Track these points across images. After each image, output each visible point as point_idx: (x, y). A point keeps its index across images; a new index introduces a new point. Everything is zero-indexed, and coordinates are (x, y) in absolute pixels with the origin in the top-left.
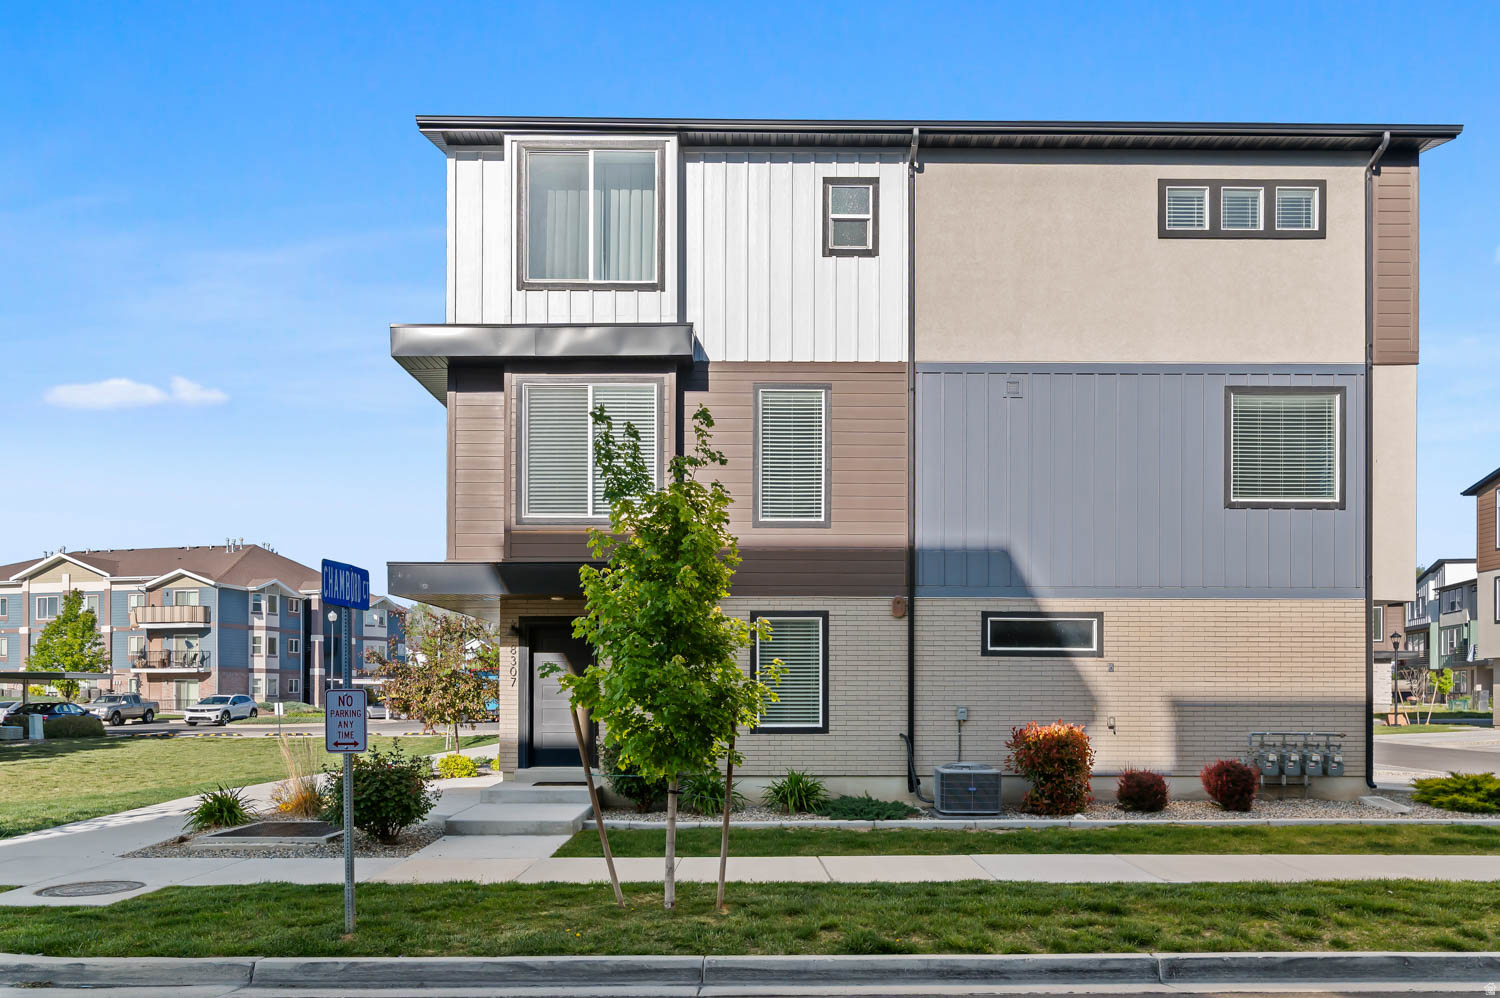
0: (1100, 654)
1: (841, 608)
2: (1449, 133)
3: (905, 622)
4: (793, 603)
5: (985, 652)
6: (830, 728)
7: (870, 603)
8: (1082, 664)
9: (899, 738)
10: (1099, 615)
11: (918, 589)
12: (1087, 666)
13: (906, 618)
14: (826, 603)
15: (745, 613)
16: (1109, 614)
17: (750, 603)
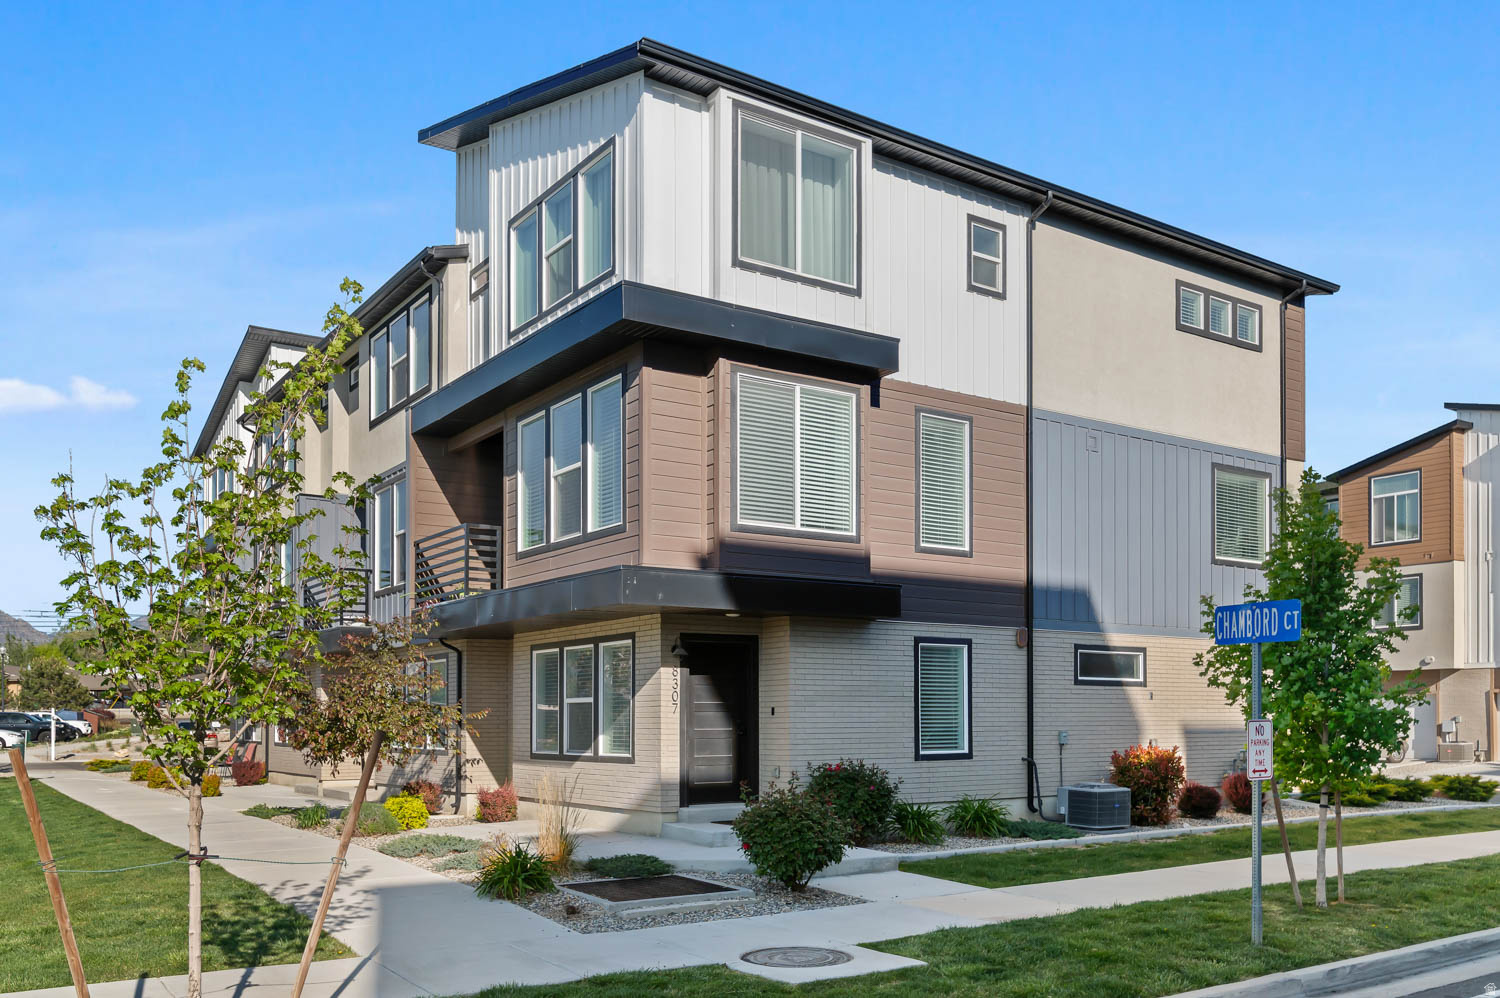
0: (1144, 684)
1: (980, 635)
2: (1328, 288)
3: (1024, 652)
4: (946, 629)
5: (1077, 682)
6: (974, 754)
7: (1001, 633)
8: (1135, 692)
9: (1020, 762)
10: (1143, 650)
11: (1035, 622)
12: (1136, 693)
13: (1026, 648)
14: (971, 631)
15: (909, 638)
16: (1151, 649)
17: (915, 628)
